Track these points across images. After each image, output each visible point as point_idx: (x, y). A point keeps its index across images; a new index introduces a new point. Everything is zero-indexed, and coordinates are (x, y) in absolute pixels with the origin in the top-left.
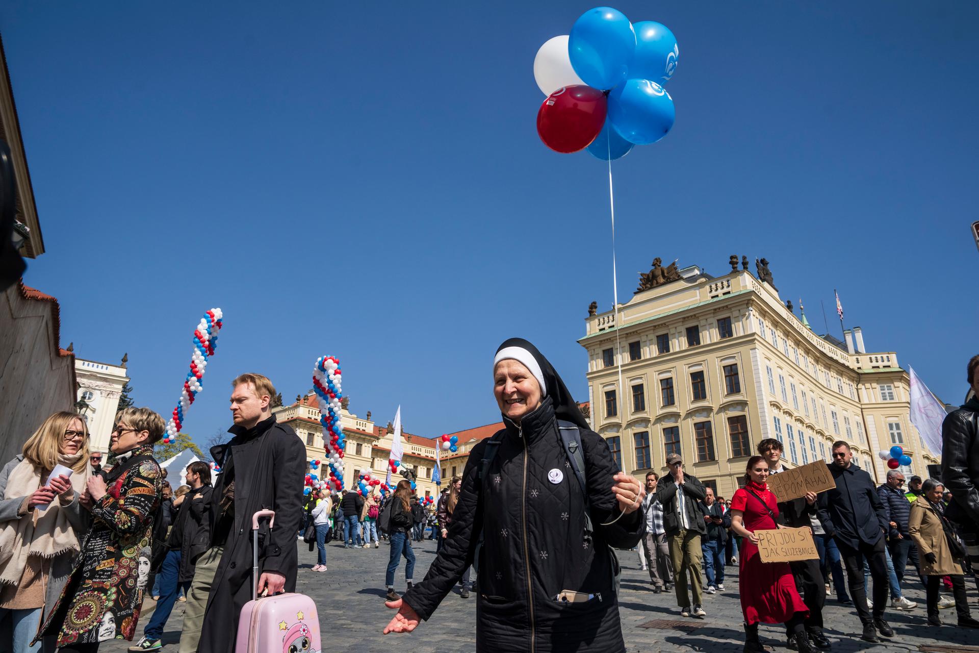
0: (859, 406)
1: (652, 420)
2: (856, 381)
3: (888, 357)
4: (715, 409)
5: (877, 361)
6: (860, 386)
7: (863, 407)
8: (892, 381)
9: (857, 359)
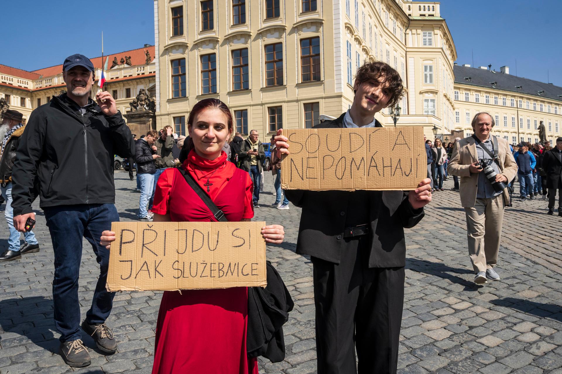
0: (405, 49)
1: (221, 40)
2: (406, 27)
3: (433, 7)
4: (288, 29)
5: (424, 10)
6: (408, 31)
7: (408, 50)
8: (433, 29)
9: (409, 6)
